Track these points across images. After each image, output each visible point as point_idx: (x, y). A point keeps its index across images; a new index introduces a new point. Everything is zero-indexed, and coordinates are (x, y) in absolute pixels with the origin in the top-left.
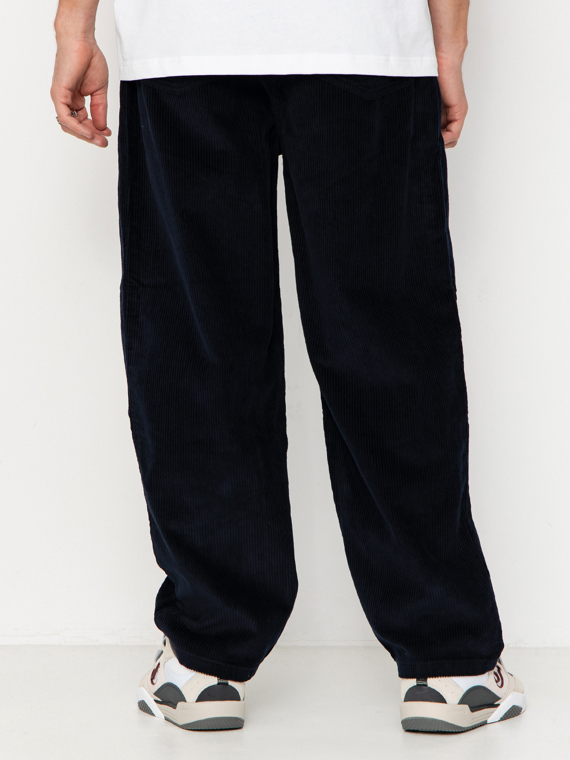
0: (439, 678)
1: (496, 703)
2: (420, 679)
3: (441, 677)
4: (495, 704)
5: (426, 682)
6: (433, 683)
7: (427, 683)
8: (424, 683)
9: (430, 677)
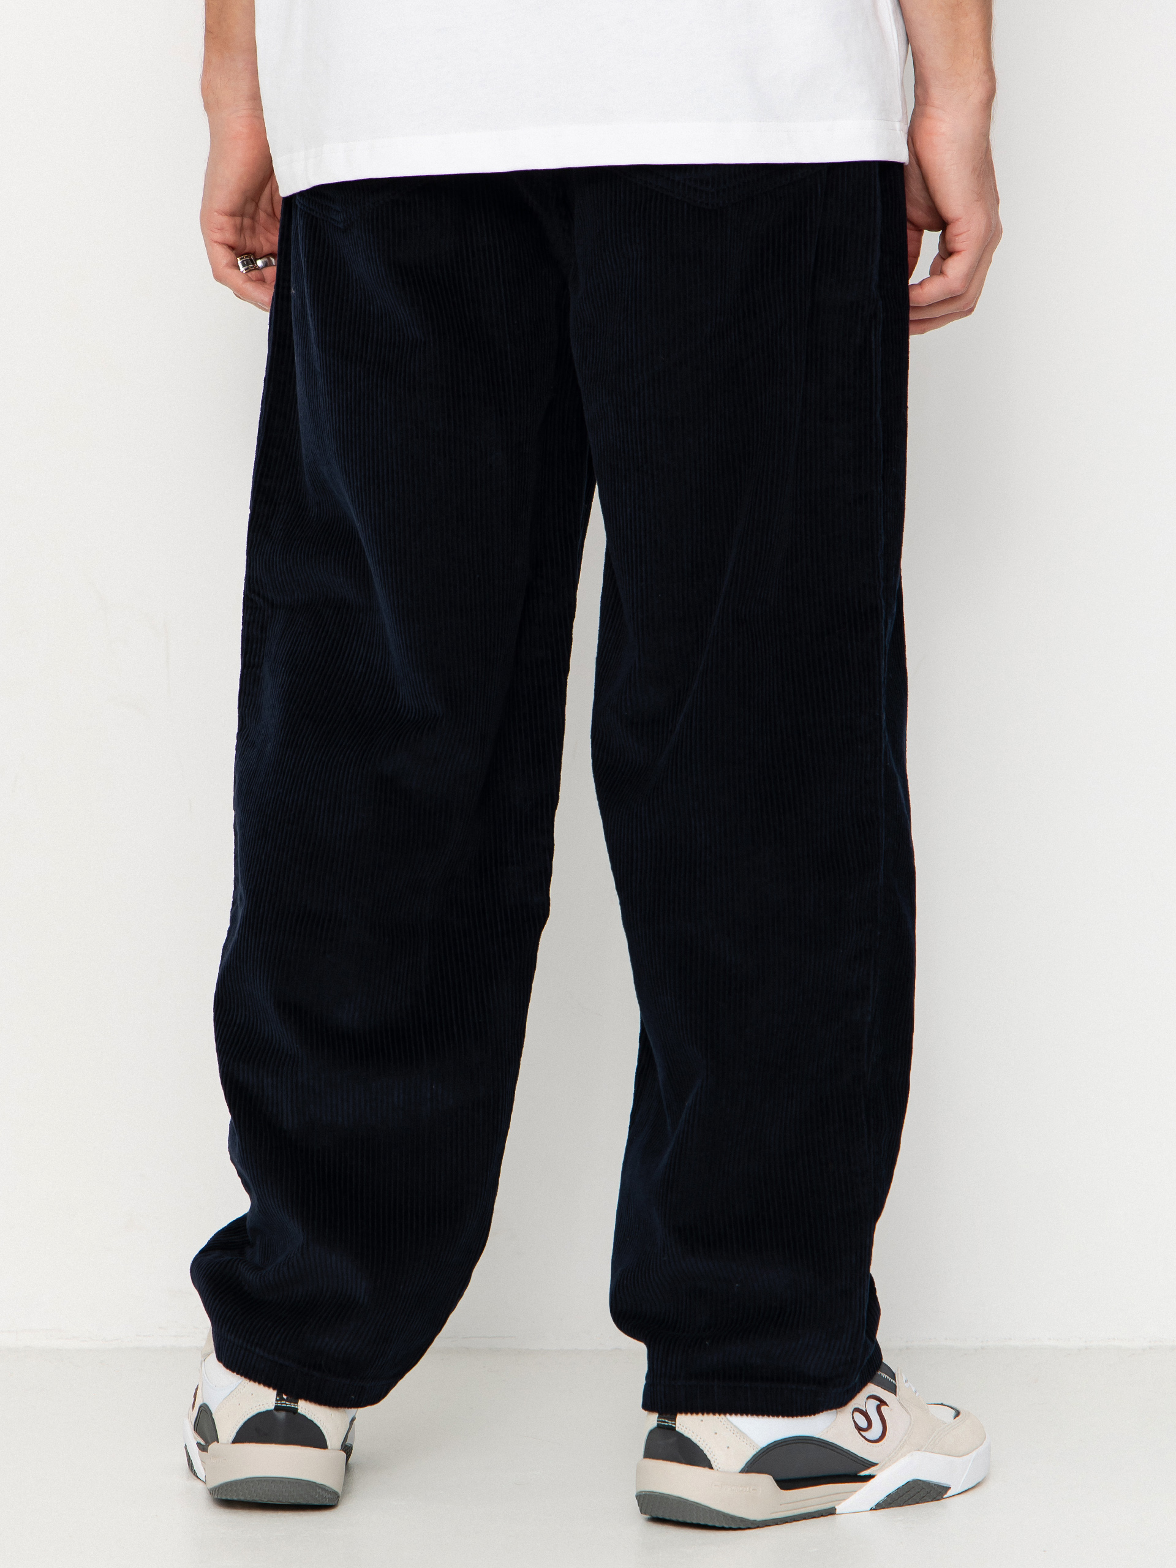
0: (700, 1415)
1: (863, 1473)
2: (664, 1416)
3: (703, 1414)
4: (860, 1476)
5: (674, 1422)
6: (688, 1424)
7: (675, 1424)
8: (670, 1424)
9: (681, 1413)
